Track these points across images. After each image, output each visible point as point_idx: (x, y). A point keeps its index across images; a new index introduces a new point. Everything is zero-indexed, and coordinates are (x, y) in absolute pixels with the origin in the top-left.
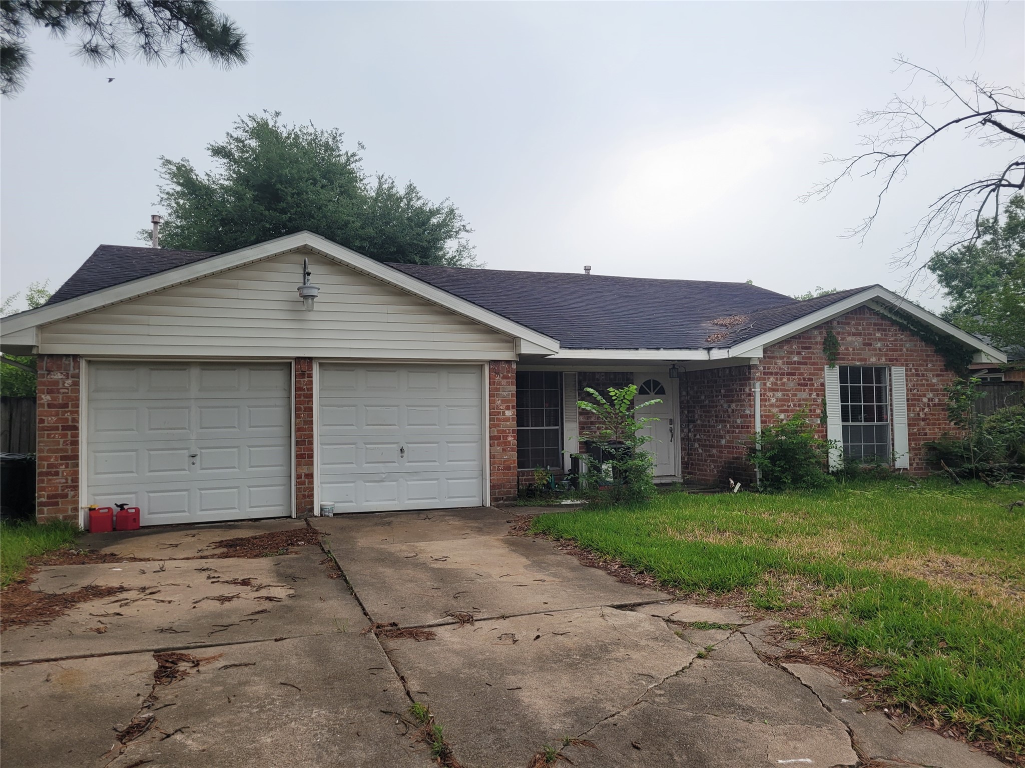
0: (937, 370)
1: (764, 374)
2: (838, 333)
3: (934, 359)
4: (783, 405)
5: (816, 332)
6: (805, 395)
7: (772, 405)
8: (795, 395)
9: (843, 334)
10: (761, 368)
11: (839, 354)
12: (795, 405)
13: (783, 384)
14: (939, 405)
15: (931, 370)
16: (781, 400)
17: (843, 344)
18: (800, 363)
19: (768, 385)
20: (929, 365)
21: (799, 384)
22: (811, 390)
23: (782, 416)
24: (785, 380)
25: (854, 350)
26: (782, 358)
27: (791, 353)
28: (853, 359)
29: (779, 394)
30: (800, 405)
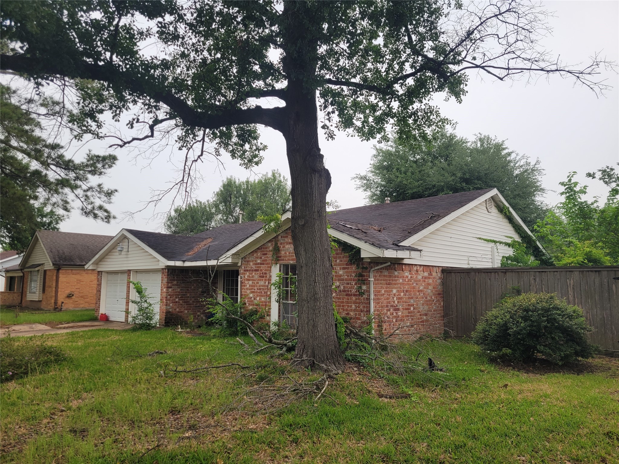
0: (343, 265)
1: (245, 271)
2: (281, 244)
3: (342, 256)
4: (252, 289)
5: (270, 244)
6: (262, 283)
7: (247, 289)
8: (258, 283)
9: (284, 243)
10: (243, 268)
11: (281, 257)
12: (257, 289)
13: (253, 277)
14: (344, 291)
15: (339, 265)
16: (252, 286)
17: (283, 250)
18: (261, 264)
19: (246, 277)
20: (338, 261)
21: (260, 277)
22: (266, 280)
23: (251, 295)
24: (253, 274)
25: (289, 253)
26: (253, 261)
27: (257, 258)
28: (289, 260)
29: (251, 282)
30: (260, 289)
